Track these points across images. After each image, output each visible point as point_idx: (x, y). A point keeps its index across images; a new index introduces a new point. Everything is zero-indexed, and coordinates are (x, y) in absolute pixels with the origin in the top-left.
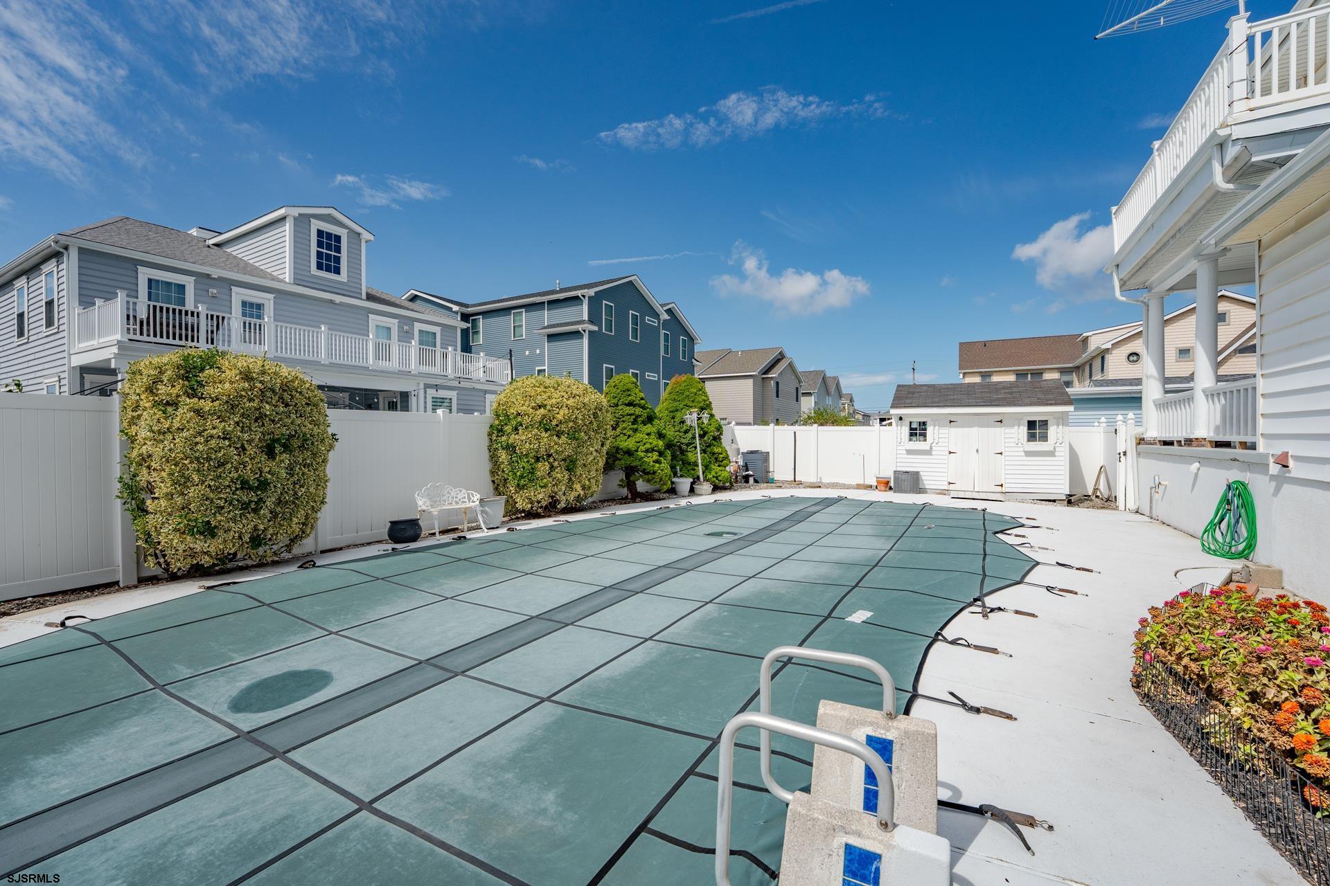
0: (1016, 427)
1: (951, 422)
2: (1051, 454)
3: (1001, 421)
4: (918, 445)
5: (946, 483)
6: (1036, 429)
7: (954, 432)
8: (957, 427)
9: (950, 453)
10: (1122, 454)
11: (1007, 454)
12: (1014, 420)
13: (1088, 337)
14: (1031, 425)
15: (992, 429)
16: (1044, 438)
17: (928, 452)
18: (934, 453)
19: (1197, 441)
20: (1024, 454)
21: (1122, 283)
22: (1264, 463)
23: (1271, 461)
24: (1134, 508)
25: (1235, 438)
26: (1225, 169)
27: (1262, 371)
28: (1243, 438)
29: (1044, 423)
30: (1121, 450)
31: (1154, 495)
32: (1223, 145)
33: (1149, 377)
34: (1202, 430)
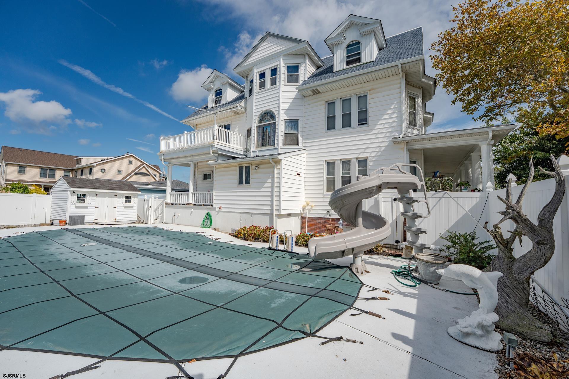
0: (122, 198)
1: (97, 195)
2: (132, 207)
3: (116, 196)
4: (81, 204)
5: (94, 220)
6: (128, 199)
7: (97, 199)
8: (99, 197)
9: (96, 207)
11: (118, 207)
12: (121, 195)
13: (81, 158)
14: (126, 197)
15: (113, 199)
16: (130, 202)
17: (86, 207)
18: (88, 207)
19: (188, 204)
20: (123, 207)
21: (164, 160)
22: (215, 209)
23: (217, 208)
24: (163, 222)
25: (202, 203)
26: (212, 151)
27: (214, 191)
28: (204, 204)
29: (131, 197)
30: (150, 206)
31: (174, 218)
32: (212, 146)
33: (168, 186)
34: (190, 201)
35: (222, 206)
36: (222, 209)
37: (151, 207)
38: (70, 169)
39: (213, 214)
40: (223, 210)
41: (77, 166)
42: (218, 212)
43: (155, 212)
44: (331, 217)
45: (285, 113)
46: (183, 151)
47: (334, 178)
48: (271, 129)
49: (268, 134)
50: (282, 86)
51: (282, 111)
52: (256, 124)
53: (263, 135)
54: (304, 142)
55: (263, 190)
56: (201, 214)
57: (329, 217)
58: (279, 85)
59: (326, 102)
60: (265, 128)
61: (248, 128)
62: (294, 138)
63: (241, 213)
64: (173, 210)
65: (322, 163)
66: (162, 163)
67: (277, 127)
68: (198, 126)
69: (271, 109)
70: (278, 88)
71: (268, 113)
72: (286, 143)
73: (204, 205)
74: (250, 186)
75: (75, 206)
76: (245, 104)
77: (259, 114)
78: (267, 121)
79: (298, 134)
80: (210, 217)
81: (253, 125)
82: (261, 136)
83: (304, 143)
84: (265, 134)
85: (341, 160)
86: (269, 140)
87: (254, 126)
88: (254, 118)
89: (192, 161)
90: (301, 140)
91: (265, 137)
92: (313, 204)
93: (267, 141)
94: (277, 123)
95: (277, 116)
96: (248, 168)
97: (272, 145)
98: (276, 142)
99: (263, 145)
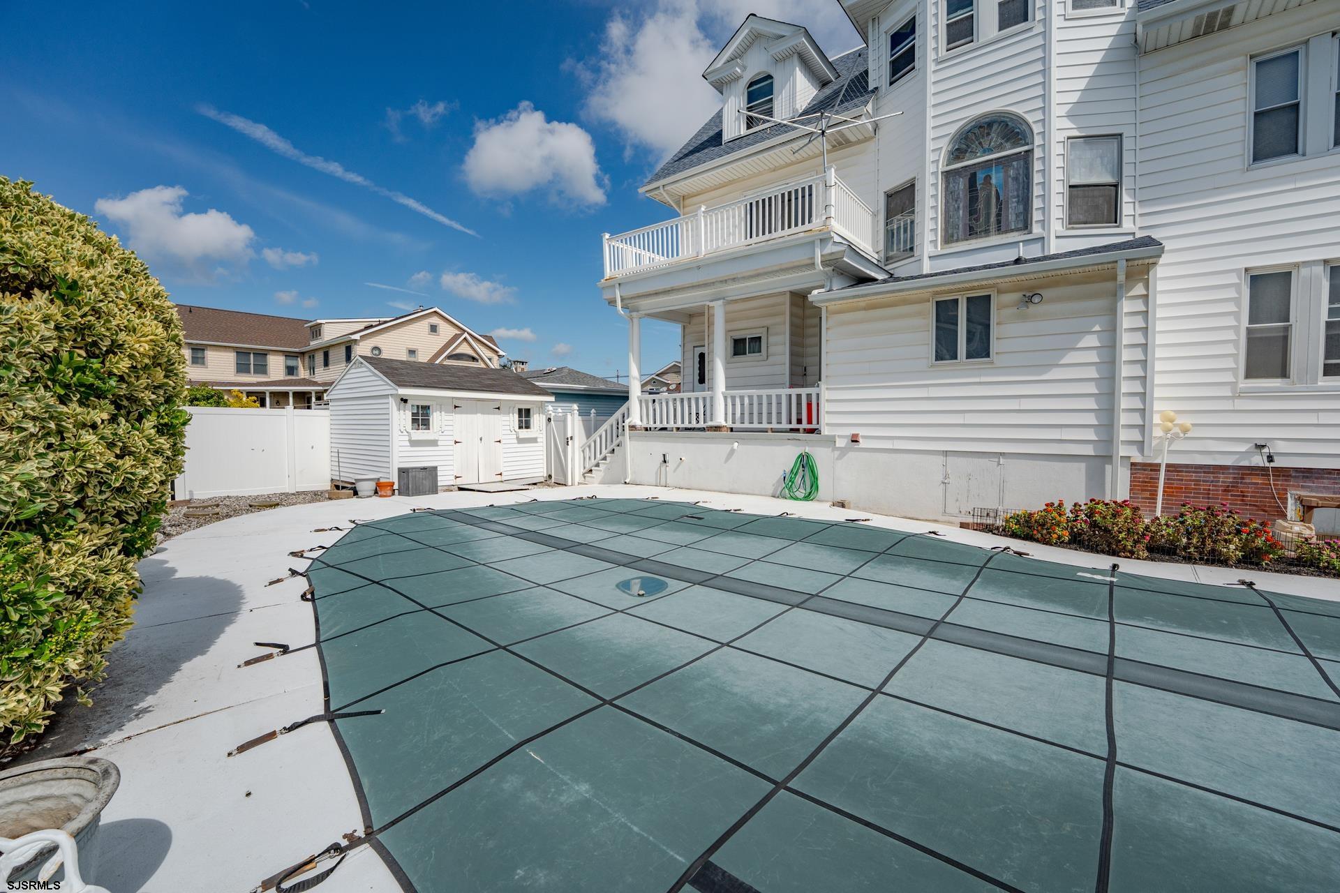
0: (511, 415)
1: (456, 407)
2: (534, 440)
3: (499, 408)
4: (422, 434)
5: (453, 478)
6: (525, 416)
7: (459, 419)
8: (461, 413)
9: (456, 442)
10: (569, 439)
12: (510, 407)
13: (322, 324)
14: (520, 412)
15: (491, 417)
16: (528, 425)
17: (434, 443)
18: (439, 443)
19: (717, 428)
20: (516, 442)
21: (622, 300)
22: (831, 440)
23: (837, 440)
24: (627, 481)
25: (765, 425)
26: (822, 256)
27: (823, 385)
28: (774, 425)
29: (528, 411)
30: (569, 436)
31: (663, 469)
32: (824, 241)
33: (634, 378)
34: (720, 420)
35: (861, 432)
36: (861, 440)
37: (571, 438)
38: (297, 350)
39: (821, 456)
40: (863, 443)
41: (314, 344)
42: (843, 451)
43: (583, 451)
44: (1272, 465)
45: (1070, 116)
46: (699, 267)
47: (1287, 329)
48: (1007, 176)
49: (993, 193)
50: (1057, 22)
51: (1057, 111)
52: (940, 166)
53: (973, 200)
54: (1139, 211)
55: (1055, 374)
56: (784, 454)
57: (1267, 464)
58: (1046, 22)
59: (1251, 57)
60: (980, 177)
61: (895, 181)
62: (1101, 200)
63: (946, 453)
64: (658, 447)
65: (1234, 279)
66: (617, 312)
67: (1037, 166)
68: (688, 202)
69: (1009, 108)
70: (1039, 29)
71: (990, 125)
72: (1073, 221)
73: (773, 431)
74: (992, 363)
75: (410, 441)
76: (876, 110)
77: (953, 129)
78: (990, 151)
79: (1116, 186)
80: (813, 471)
81: (930, 168)
82: (963, 203)
83: (1141, 215)
84: (982, 195)
85: (1326, 262)
86: (999, 215)
87: (935, 173)
88: (930, 145)
89: (724, 299)
90: (1127, 209)
91: (981, 205)
92: (1187, 421)
93: (993, 219)
94: (1038, 153)
95: (1037, 129)
96: (980, 306)
97: (1012, 231)
98: (1037, 216)
99: (972, 232)
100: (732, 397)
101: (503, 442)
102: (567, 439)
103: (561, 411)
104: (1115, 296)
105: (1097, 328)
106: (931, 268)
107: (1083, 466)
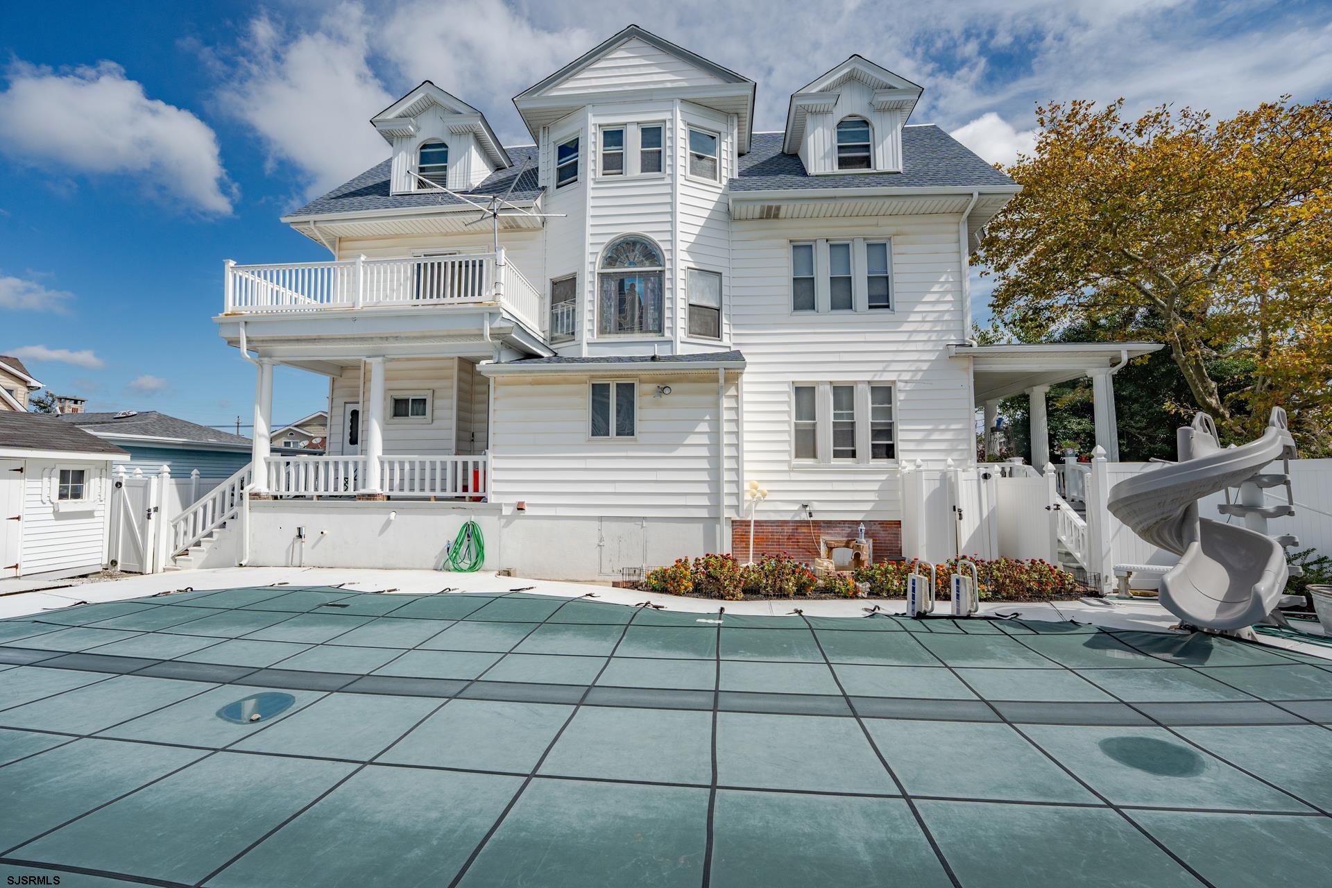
0: (46, 480)
2: (90, 514)
3: (21, 470)
6: (72, 483)
10: (152, 510)
11: (28, 518)
12: (44, 469)
14: (64, 475)
15: (6, 482)
16: (77, 495)
19: (371, 497)
20: (52, 517)
21: (249, 341)
22: (498, 508)
23: (504, 508)
24: (244, 563)
25: (427, 493)
26: (491, 329)
27: (490, 454)
28: (438, 493)
29: (82, 472)
30: (152, 507)
31: (297, 545)
33: (261, 436)
34: (374, 486)
35: (526, 500)
36: (526, 508)
37: (156, 509)
39: (487, 525)
40: (528, 511)
42: (510, 519)
43: (175, 526)
44: (812, 519)
45: (689, 251)
46: (355, 319)
47: (814, 425)
48: (646, 288)
49: (637, 299)
50: (680, 180)
51: (681, 246)
52: (597, 268)
53: (622, 302)
54: (733, 331)
55: (681, 452)
56: (449, 524)
57: (809, 519)
58: (673, 176)
59: (791, 241)
60: (627, 284)
61: (561, 272)
62: (709, 319)
63: (601, 519)
64: (291, 519)
65: (786, 388)
66: (240, 355)
67: (667, 285)
68: (344, 244)
69: (648, 234)
70: (668, 180)
71: (634, 243)
72: (691, 332)
73: (437, 499)
74: (636, 440)
76: (545, 205)
77: (607, 239)
78: (632, 264)
79: (718, 310)
80: (478, 541)
81: (589, 268)
82: (614, 302)
83: (734, 334)
84: (628, 298)
85: (831, 382)
86: (641, 317)
87: (592, 273)
88: (589, 249)
89: (384, 356)
90: (725, 329)
91: (628, 307)
92: (764, 488)
93: (636, 320)
94: (668, 275)
95: (667, 256)
96: (626, 391)
97: (650, 332)
98: (667, 323)
99: (621, 328)
100: (389, 462)
101: (24, 518)
102: (149, 510)
103: (140, 472)
104: (718, 394)
105: (707, 418)
106: (589, 352)
107: (701, 526)
